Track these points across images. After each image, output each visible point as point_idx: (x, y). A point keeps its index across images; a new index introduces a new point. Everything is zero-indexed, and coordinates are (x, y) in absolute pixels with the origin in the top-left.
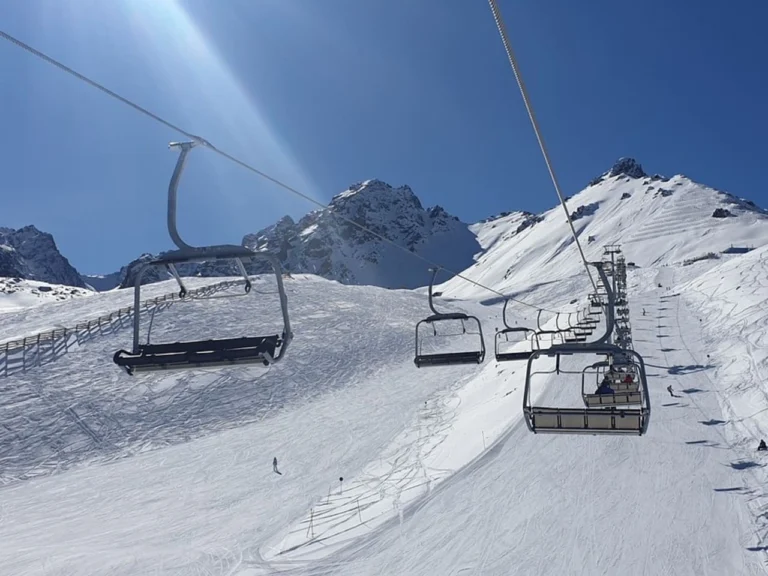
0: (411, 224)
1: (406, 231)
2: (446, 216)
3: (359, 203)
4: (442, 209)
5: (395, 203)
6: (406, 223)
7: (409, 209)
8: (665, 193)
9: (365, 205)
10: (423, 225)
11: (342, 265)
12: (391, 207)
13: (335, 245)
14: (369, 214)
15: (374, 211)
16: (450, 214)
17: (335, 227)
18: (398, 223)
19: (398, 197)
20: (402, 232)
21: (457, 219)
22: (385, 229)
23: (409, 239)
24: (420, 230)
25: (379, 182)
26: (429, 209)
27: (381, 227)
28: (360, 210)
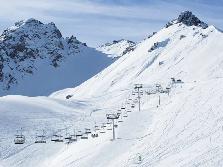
0: (55, 48)
1: (52, 53)
2: (78, 42)
3: (21, 34)
4: (75, 38)
5: (45, 34)
6: (52, 47)
7: (53, 38)
8: (204, 36)
9: (25, 36)
10: (63, 49)
11: (10, 75)
12: (42, 37)
13: (5, 62)
14: (27, 41)
15: (31, 39)
16: (80, 41)
17: (5, 50)
18: (46, 47)
19: (47, 30)
20: (49, 53)
21: (85, 44)
22: (38, 51)
23: (53, 58)
24: (61, 52)
25: (35, 21)
26: (67, 38)
27: (35, 50)
28: (22, 39)
